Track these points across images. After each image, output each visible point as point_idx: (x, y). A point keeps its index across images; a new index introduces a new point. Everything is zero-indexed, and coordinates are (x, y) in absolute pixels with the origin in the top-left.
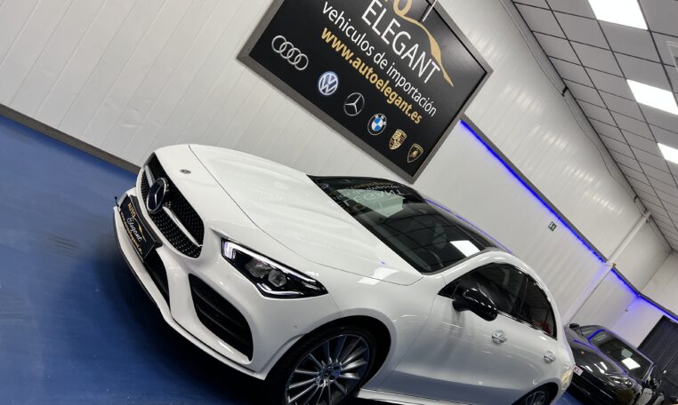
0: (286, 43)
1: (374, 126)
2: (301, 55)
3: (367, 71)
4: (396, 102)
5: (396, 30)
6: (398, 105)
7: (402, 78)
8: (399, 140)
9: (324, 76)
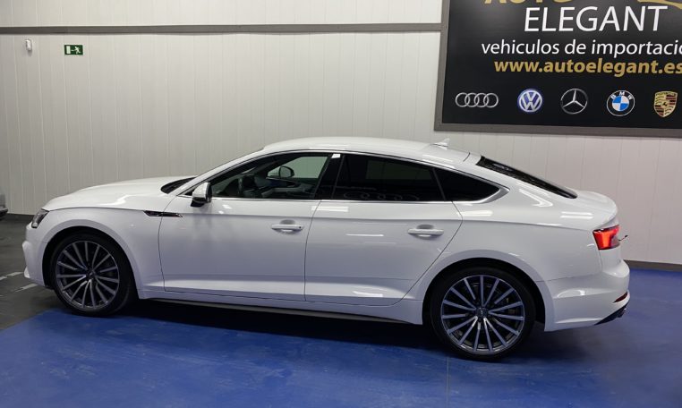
0: (468, 95)
1: (616, 107)
2: (486, 96)
3: (566, 66)
4: (628, 71)
5: (574, 14)
6: (634, 71)
7: (617, 46)
8: (668, 102)
9: (522, 97)
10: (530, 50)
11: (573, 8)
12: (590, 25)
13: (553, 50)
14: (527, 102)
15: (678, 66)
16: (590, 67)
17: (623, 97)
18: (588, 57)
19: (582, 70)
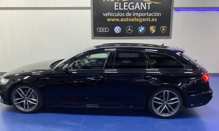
0: (100, 28)
1: (141, 31)
2: (106, 29)
3: (127, 20)
4: (143, 21)
5: (127, 5)
6: (144, 21)
7: (139, 14)
8: (153, 29)
9: (115, 29)
10: (117, 15)
11: (127, 3)
12: (132, 8)
13: (123, 15)
14: (117, 30)
15: (155, 19)
16: (133, 20)
17: (142, 28)
18: (132, 17)
19: (131, 21)
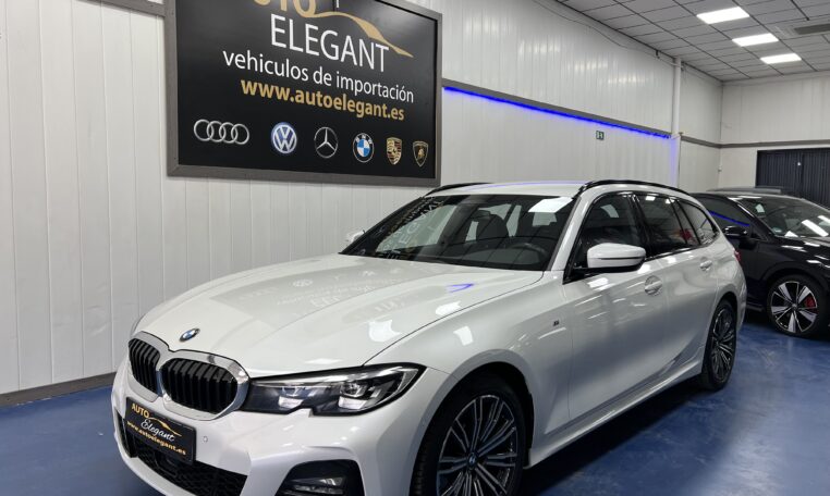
0: (210, 124)
1: (361, 151)
2: (234, 127)
3: (316, 98)
5: (317, 35)
6: (371, 113)
7: (356, 82)
8: (396, 149)
9: (275, 134)
10: (280, 71)
11: (316, 28)
12: (332, 52)
13: (302, 76)
14: (282, 139)
15: (401, 111)
16: (337, 103)
17: (365, 142)
18: (334, 91)
19: (329, 106)
